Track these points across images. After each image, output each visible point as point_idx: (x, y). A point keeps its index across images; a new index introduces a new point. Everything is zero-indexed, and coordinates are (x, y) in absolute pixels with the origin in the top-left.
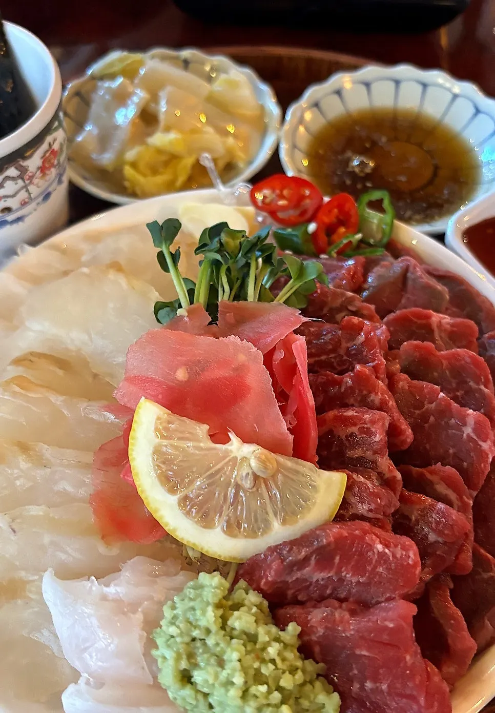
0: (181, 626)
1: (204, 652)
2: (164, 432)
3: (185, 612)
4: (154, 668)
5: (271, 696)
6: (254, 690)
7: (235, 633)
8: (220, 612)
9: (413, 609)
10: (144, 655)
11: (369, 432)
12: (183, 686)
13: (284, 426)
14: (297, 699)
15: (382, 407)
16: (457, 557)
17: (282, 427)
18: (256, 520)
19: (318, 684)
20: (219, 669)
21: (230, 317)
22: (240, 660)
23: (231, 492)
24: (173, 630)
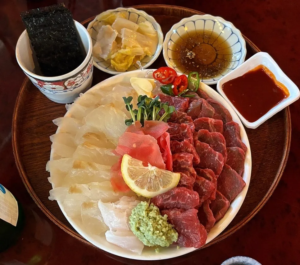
0: (137, 216)
1: (143, 222)
2: (130, 164)
3: (137, 212)
4: (129, 226)
5: (160, 234)
6: (155, 232)
7: (150, 217)
8: (147, 212)
9: (197, 211)
10: (127, 223)
11: (187, 161)
12: (138, 231)
13: (163, 162)
14: (167, 234)
15: (191, 153)
16: (211, 196)
17: (162, 162)
18: (156, 187)
19: (172, 230)
20: (147, 227)
21: (148, 125)
22: (152, 225)
23: (149, 180)
24: (135, 217)
